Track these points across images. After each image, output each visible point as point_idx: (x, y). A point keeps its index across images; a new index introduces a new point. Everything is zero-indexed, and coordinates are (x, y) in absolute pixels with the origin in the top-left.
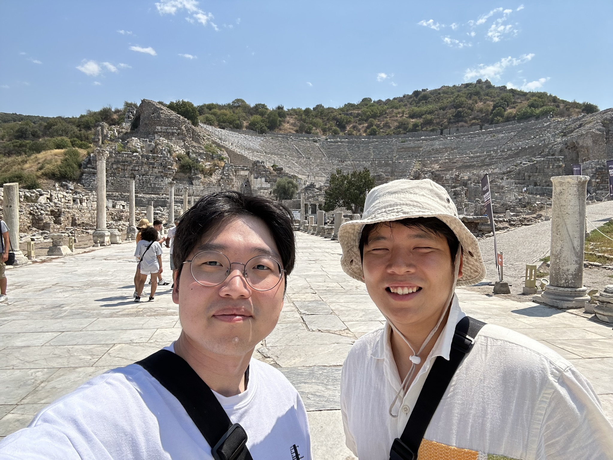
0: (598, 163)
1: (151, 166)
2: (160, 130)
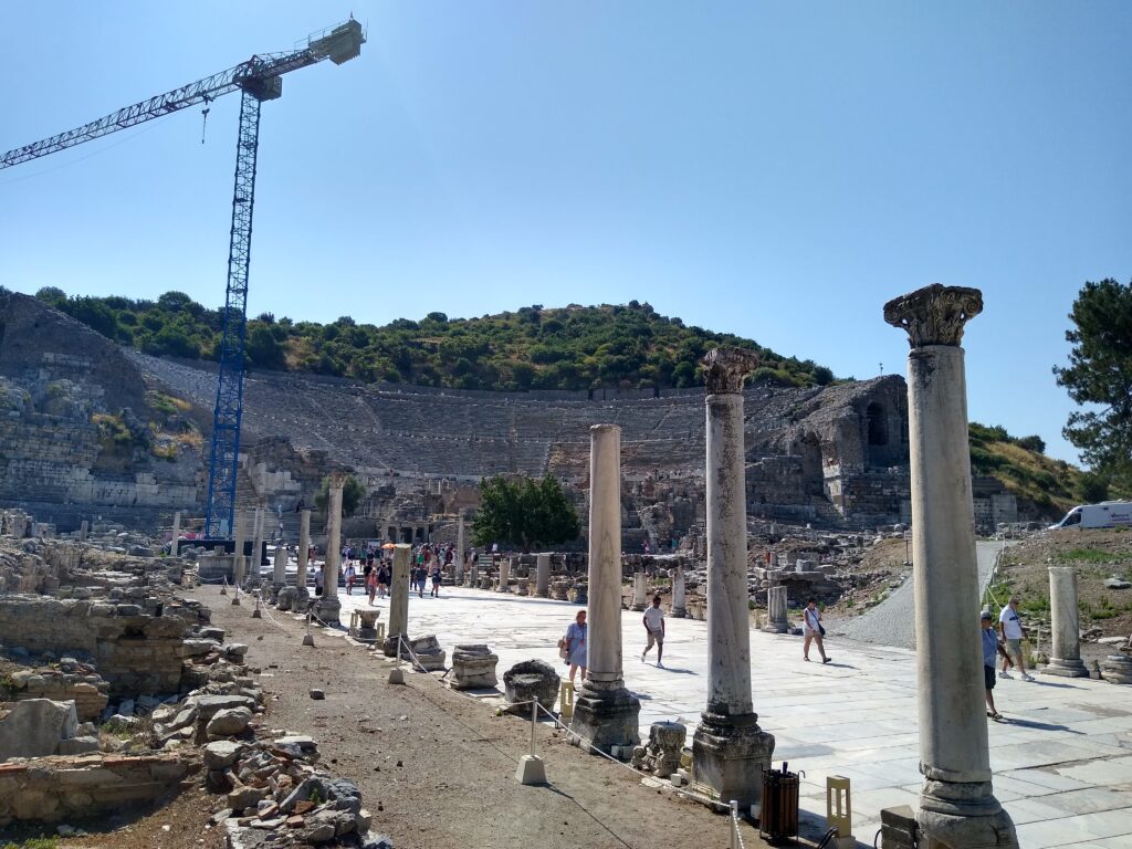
1: (47, 439)
2: (52, 361)
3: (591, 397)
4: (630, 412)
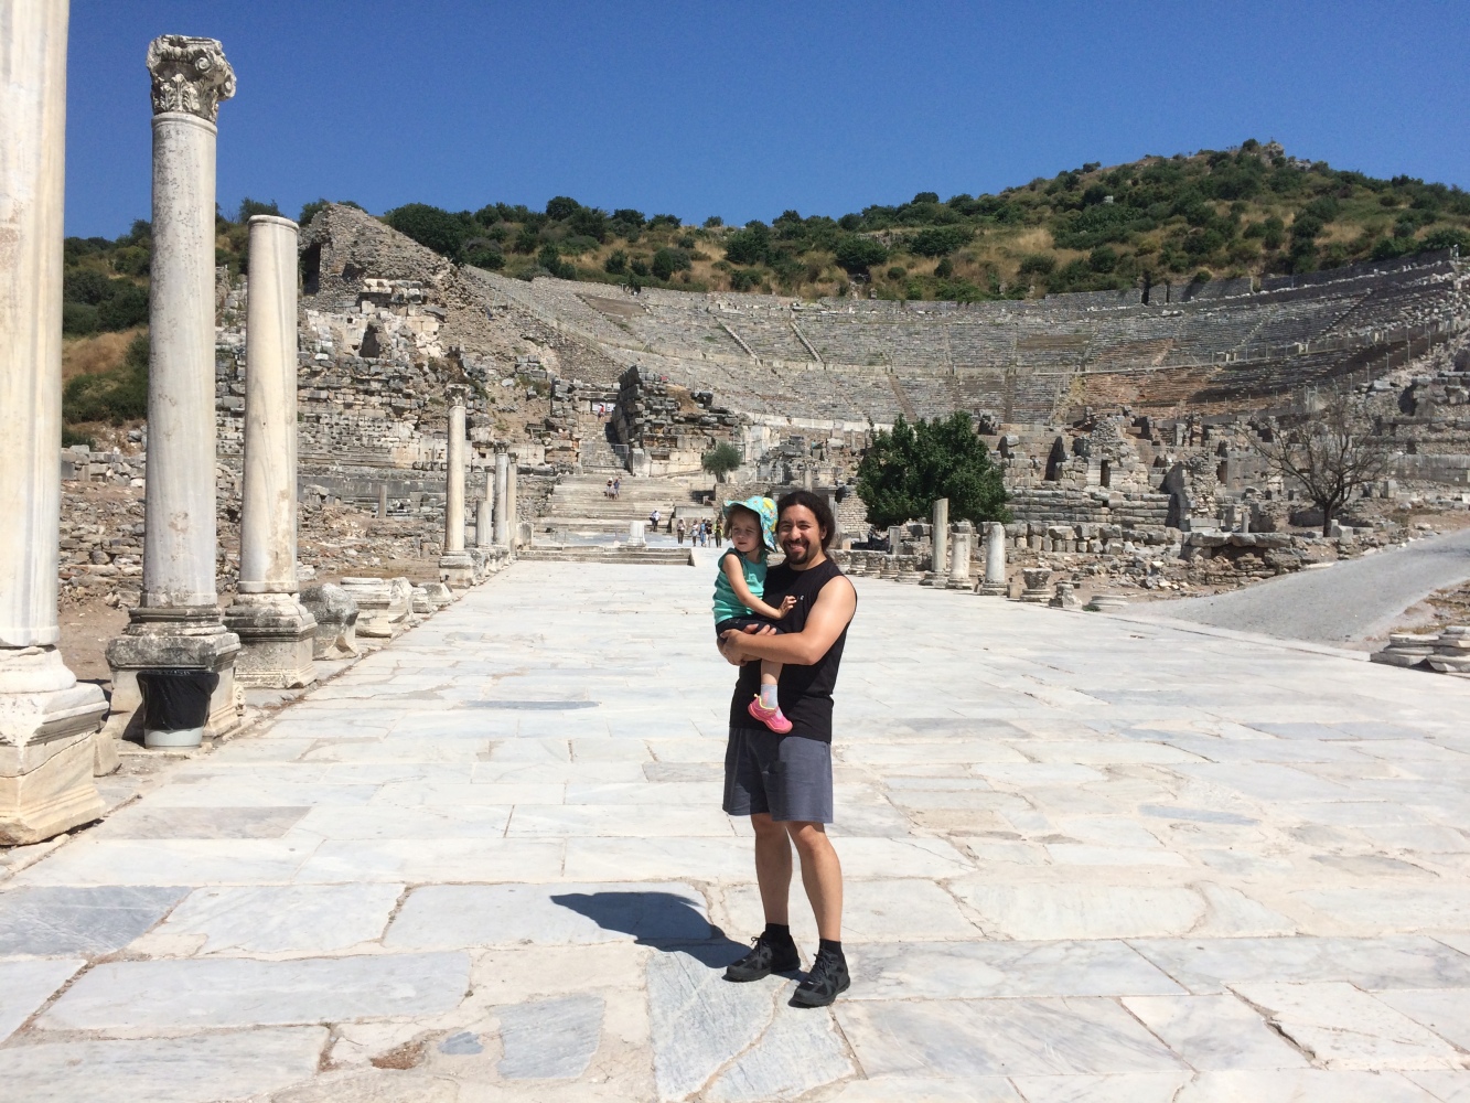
2: (375, 289)
3: (1145, 299)
4: (1206, 318)
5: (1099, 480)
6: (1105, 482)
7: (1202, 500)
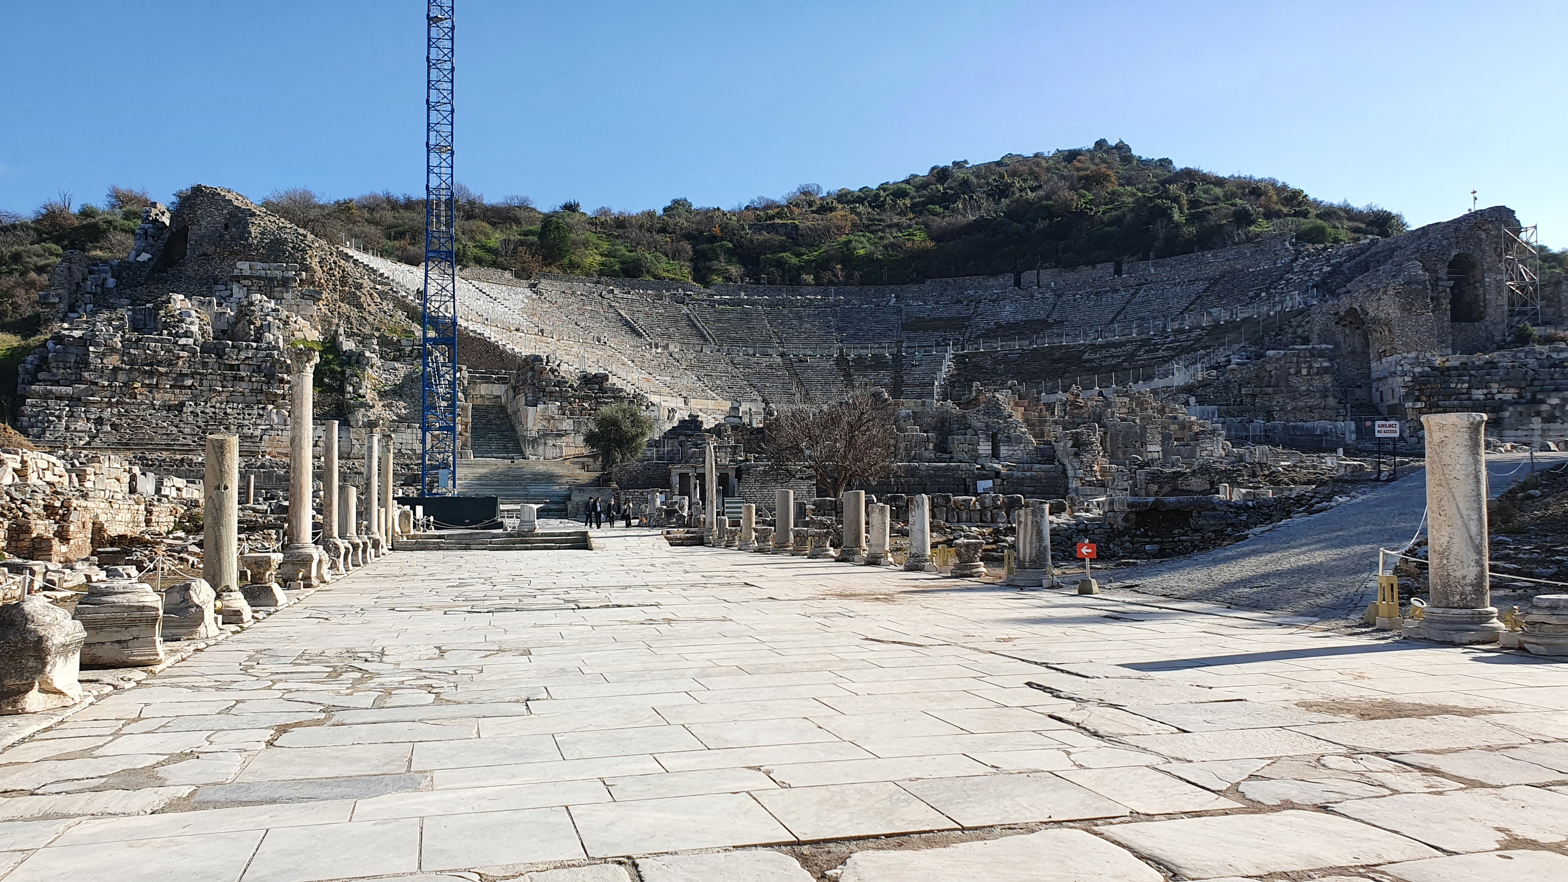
0: (1417, 362)
2: (247, 272)
3: (1017, 283)
4: (1075, 300)
5: (990, 452)
6: (995, 455)
7: (1089, 469)
